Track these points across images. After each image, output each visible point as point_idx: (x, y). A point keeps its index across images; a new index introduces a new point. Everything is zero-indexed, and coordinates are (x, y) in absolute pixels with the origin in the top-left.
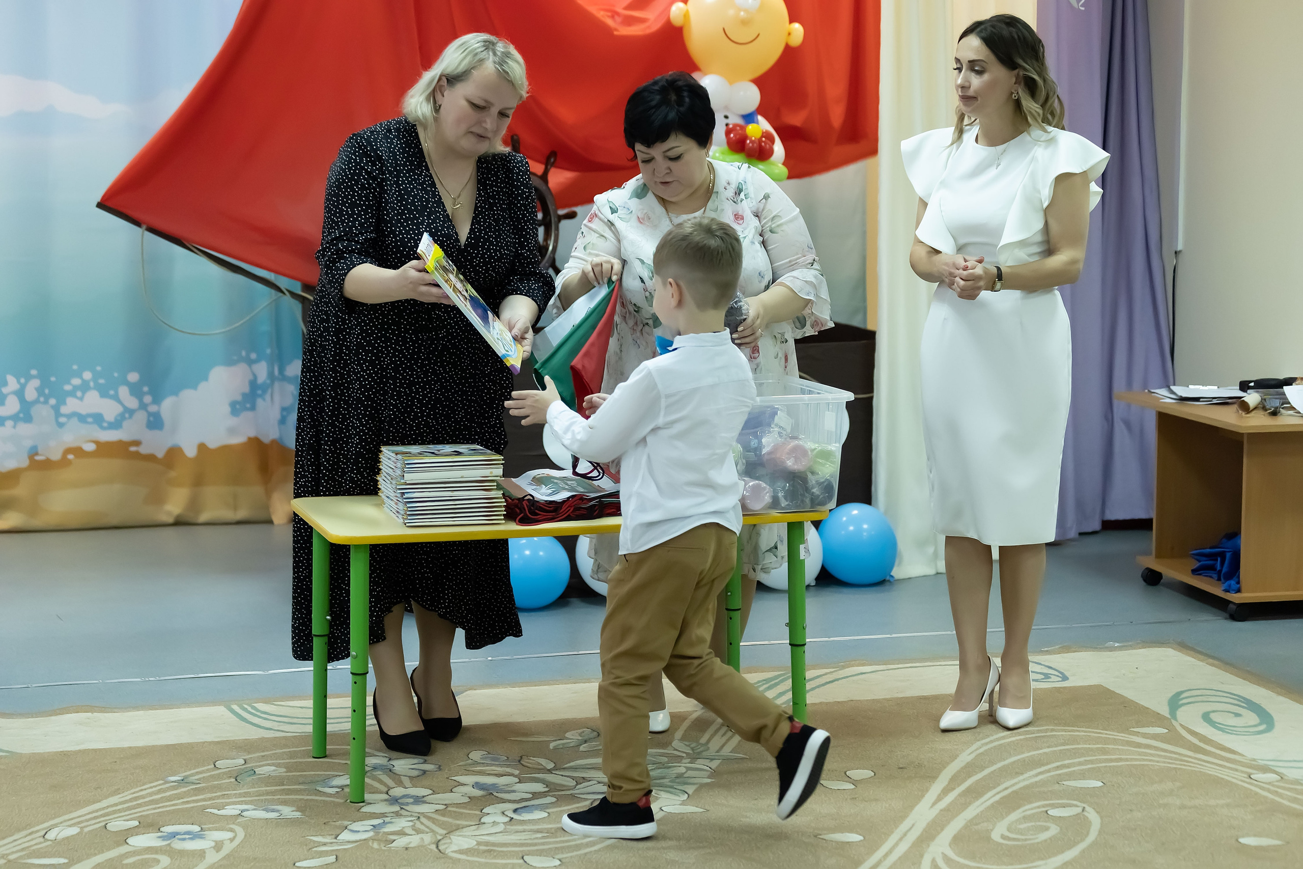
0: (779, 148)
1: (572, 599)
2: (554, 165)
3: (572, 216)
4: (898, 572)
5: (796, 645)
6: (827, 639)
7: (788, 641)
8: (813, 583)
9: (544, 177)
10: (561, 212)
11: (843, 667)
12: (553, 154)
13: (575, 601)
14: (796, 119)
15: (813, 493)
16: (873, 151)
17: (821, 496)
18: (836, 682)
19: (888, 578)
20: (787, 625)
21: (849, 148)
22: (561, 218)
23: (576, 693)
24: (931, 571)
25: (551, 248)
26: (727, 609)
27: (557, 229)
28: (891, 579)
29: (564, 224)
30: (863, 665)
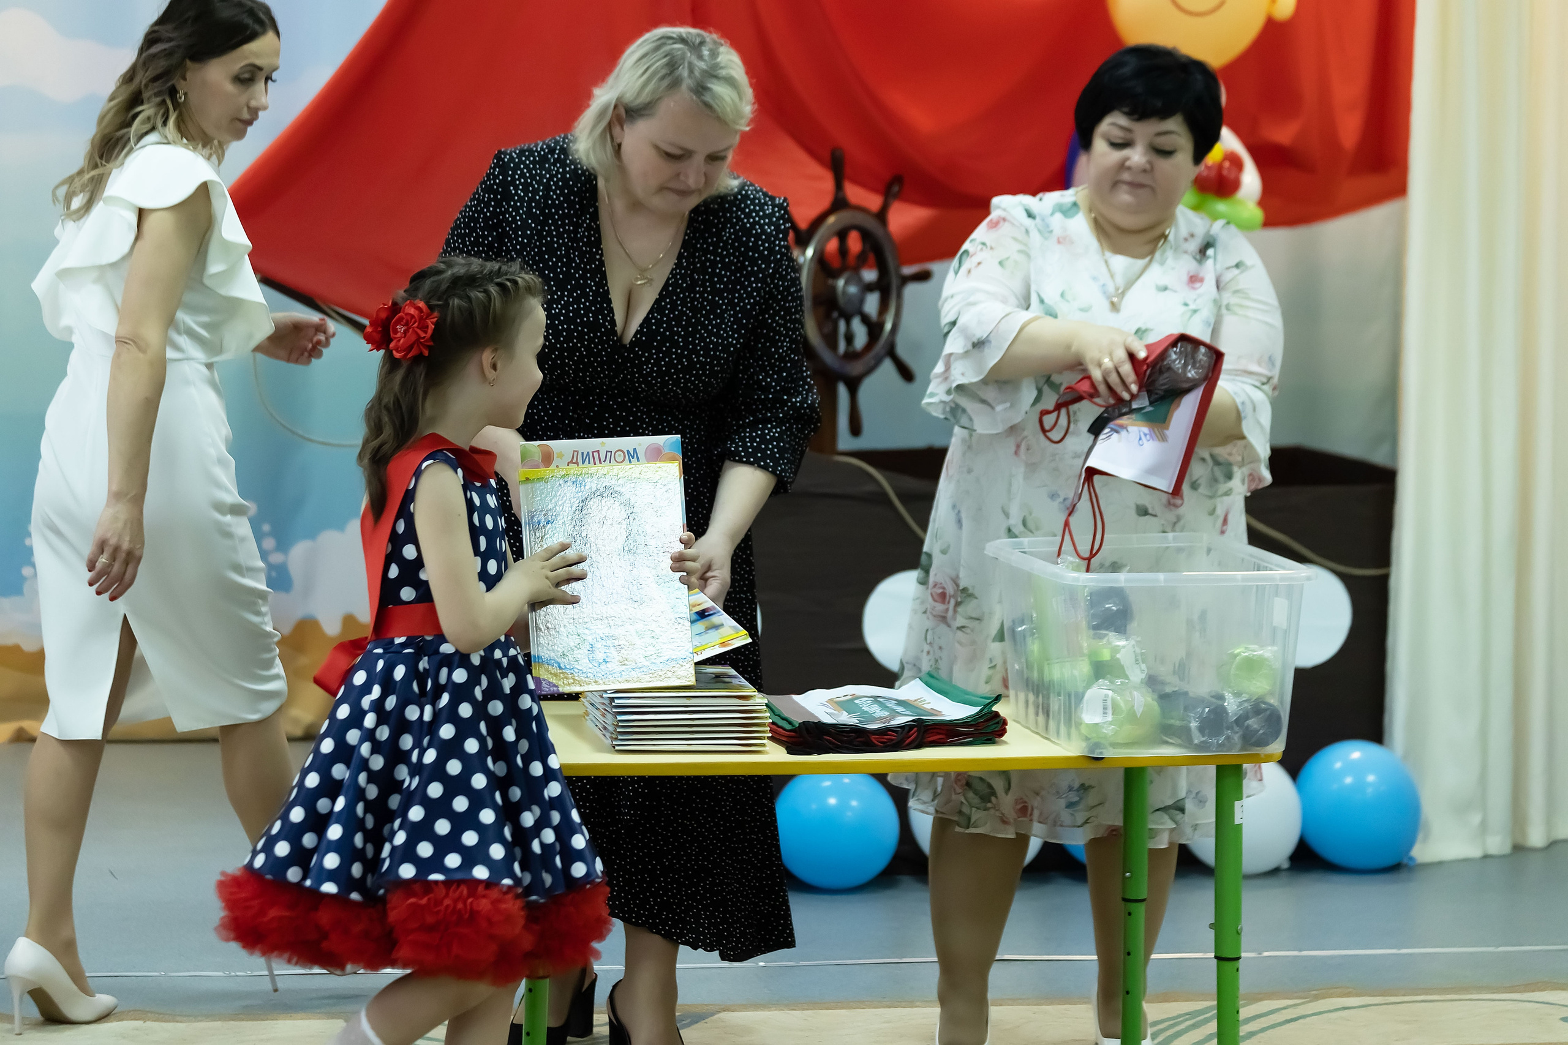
0: (1251, 179)
1: (898, 877)
2: (901, 197)
3: (924, 276)
4: (1422, 852)
5: (1226, 959)
6: (1296, 953)
7: (1212, 955)
8: (1286, 865)
9: (881, 216)
10: (907, 270)
11: (1317, 998)
12: (898, 179)
13: (907, 880)
14: (1283, 134)
15: (1248, 727)
16: (1399, 189)
17: (1261, 732)
18: (1301, 1021)
19: (1405, 861)
20: (1211, 926)
21: (1371, 182)
22: (906, 280)
23: (888, 1022)
24: (1475, 852)
25: (888, 326)
26: (1125, 900)
27: (899, 296)
28: (1411, 863)
29: (912, 290)
30: (1348, 995)
